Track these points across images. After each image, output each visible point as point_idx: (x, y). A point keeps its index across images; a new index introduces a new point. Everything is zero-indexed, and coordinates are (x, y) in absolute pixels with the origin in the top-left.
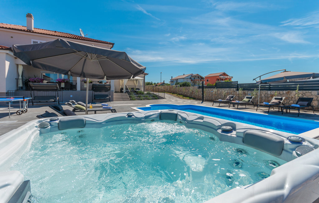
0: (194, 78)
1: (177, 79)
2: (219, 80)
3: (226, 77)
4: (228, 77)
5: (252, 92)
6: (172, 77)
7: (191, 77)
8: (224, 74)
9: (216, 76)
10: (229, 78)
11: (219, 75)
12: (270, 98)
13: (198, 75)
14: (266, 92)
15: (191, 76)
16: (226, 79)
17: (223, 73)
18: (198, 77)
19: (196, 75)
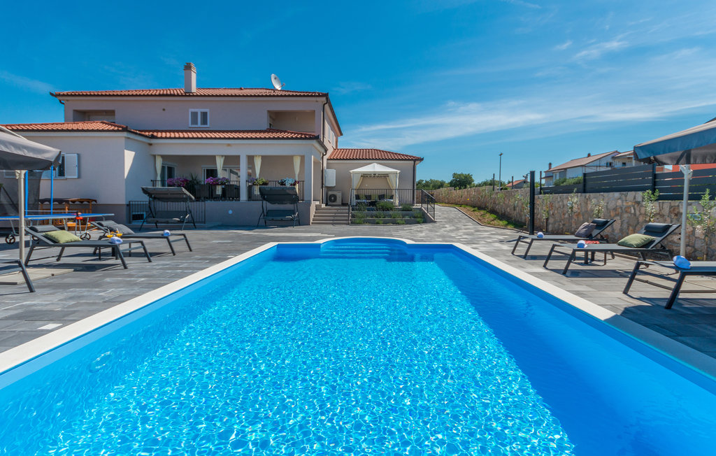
0: (624, 164)
1: (566, 169)
6: (550, 164)
7: (610, 160)
15: (613, 158)
19: (629, 155)
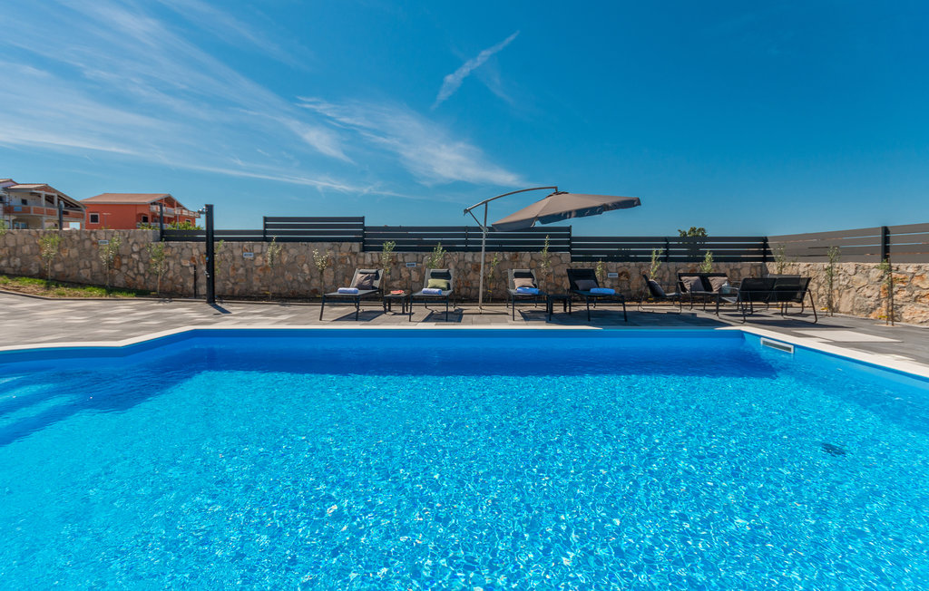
0: (24, 202)
2: (150, 219)
3: (177, 211)
4: (185, 213)
5: (417, 255)
8: (170, 201)
9: (136, 205)
10: (188, 217)
11: (148, 201)
12: (471, 273)
13: (46, 188)
14: (461, 257)
15: (6, 189)
16: (175, 218)
17: (162, 197)
18: (49, 199)
19: (36, 189)
